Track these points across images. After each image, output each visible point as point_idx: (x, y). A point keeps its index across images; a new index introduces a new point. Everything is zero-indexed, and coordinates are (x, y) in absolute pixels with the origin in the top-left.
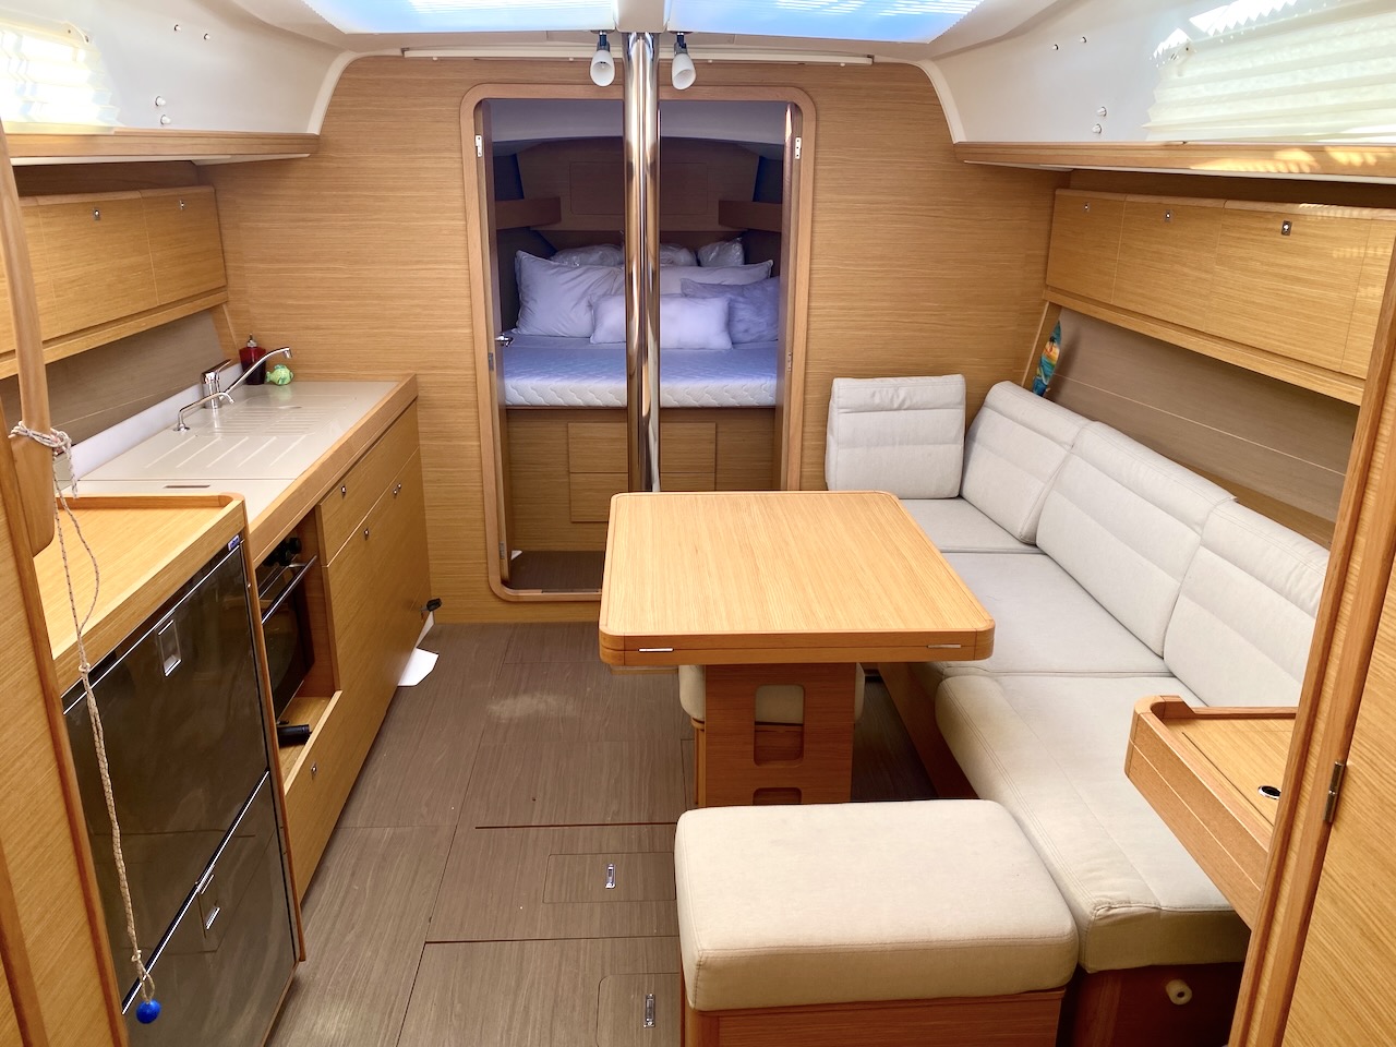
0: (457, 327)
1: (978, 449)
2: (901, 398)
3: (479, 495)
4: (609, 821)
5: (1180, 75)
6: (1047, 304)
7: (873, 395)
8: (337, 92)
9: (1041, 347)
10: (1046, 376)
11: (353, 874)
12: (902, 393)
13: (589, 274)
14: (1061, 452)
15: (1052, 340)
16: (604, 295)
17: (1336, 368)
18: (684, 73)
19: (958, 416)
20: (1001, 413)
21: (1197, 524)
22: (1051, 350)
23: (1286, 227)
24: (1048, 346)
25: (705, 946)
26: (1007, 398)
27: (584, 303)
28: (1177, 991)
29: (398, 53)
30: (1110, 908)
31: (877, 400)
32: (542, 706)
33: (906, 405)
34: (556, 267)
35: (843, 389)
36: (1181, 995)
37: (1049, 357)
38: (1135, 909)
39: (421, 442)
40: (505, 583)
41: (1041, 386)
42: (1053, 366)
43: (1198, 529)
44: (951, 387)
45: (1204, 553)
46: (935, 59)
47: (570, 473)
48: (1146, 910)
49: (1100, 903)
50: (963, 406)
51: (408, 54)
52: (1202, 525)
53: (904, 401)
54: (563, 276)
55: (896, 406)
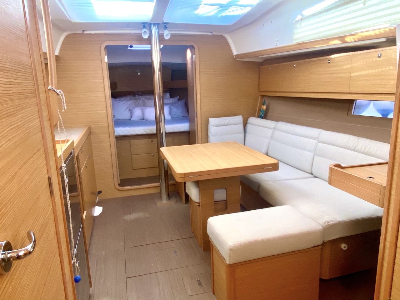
0: (102, 110)
1: (247, 135)
2: (227, 122)
3: (111, 159)
4: (169, 240)
5: (300, 25)
6: (260, 97)
7: (220, 122)
8: (63, 43)
9: (260, 107)
10: (263, 114)
11: (97, 264)
12: (227, 121)
13: (128, 102)
14: (271, 131)
15: (263, 104)
16: (134, 107)
17: (348, 92)
18: (167, 35)
19: (241, 126)
20: (252, 124)
21: (316, 138)
22: (263, 107)
23: (329, 61)
24: (262, 106)
25: (231, 244)
26: (253, 120)
27: (128, 110)
28: (344, 246)
29: (81, 32)
30: (328, 223)
31: (221, 123)
32: (139, 216)
33: (228, 124)
34: (118, 101)
35: (212, 121)
36: (345, 247)
37: (263, 109)
38: (334, 222)
39: (93, 145)
40: (119, 185)
41: (262, 117)
42: (264, 111)
43: (317, 139)
44: (239, 119)
45: (320, 144)
46: (229, 33)
47: (131, 155)
48: (337, 222)
49: (325, 222)
50: (243, 124)
51: (85, 32)
52: (318, 138)
53: (228, 123)
54: (121, 103)
55: (226, 124)
